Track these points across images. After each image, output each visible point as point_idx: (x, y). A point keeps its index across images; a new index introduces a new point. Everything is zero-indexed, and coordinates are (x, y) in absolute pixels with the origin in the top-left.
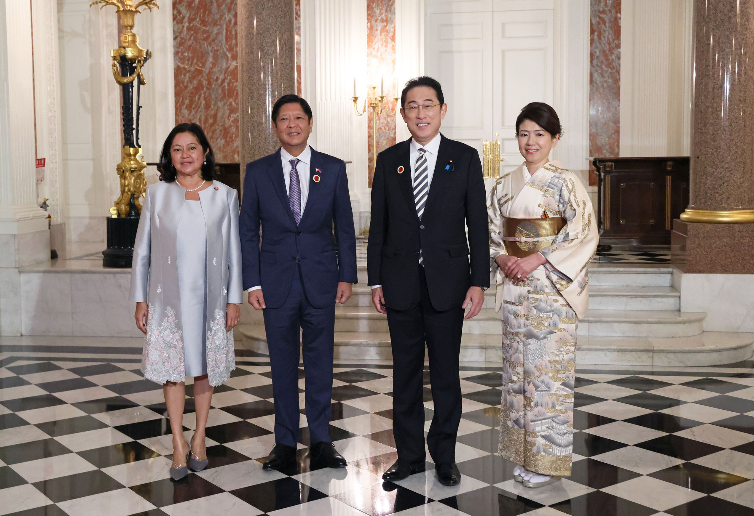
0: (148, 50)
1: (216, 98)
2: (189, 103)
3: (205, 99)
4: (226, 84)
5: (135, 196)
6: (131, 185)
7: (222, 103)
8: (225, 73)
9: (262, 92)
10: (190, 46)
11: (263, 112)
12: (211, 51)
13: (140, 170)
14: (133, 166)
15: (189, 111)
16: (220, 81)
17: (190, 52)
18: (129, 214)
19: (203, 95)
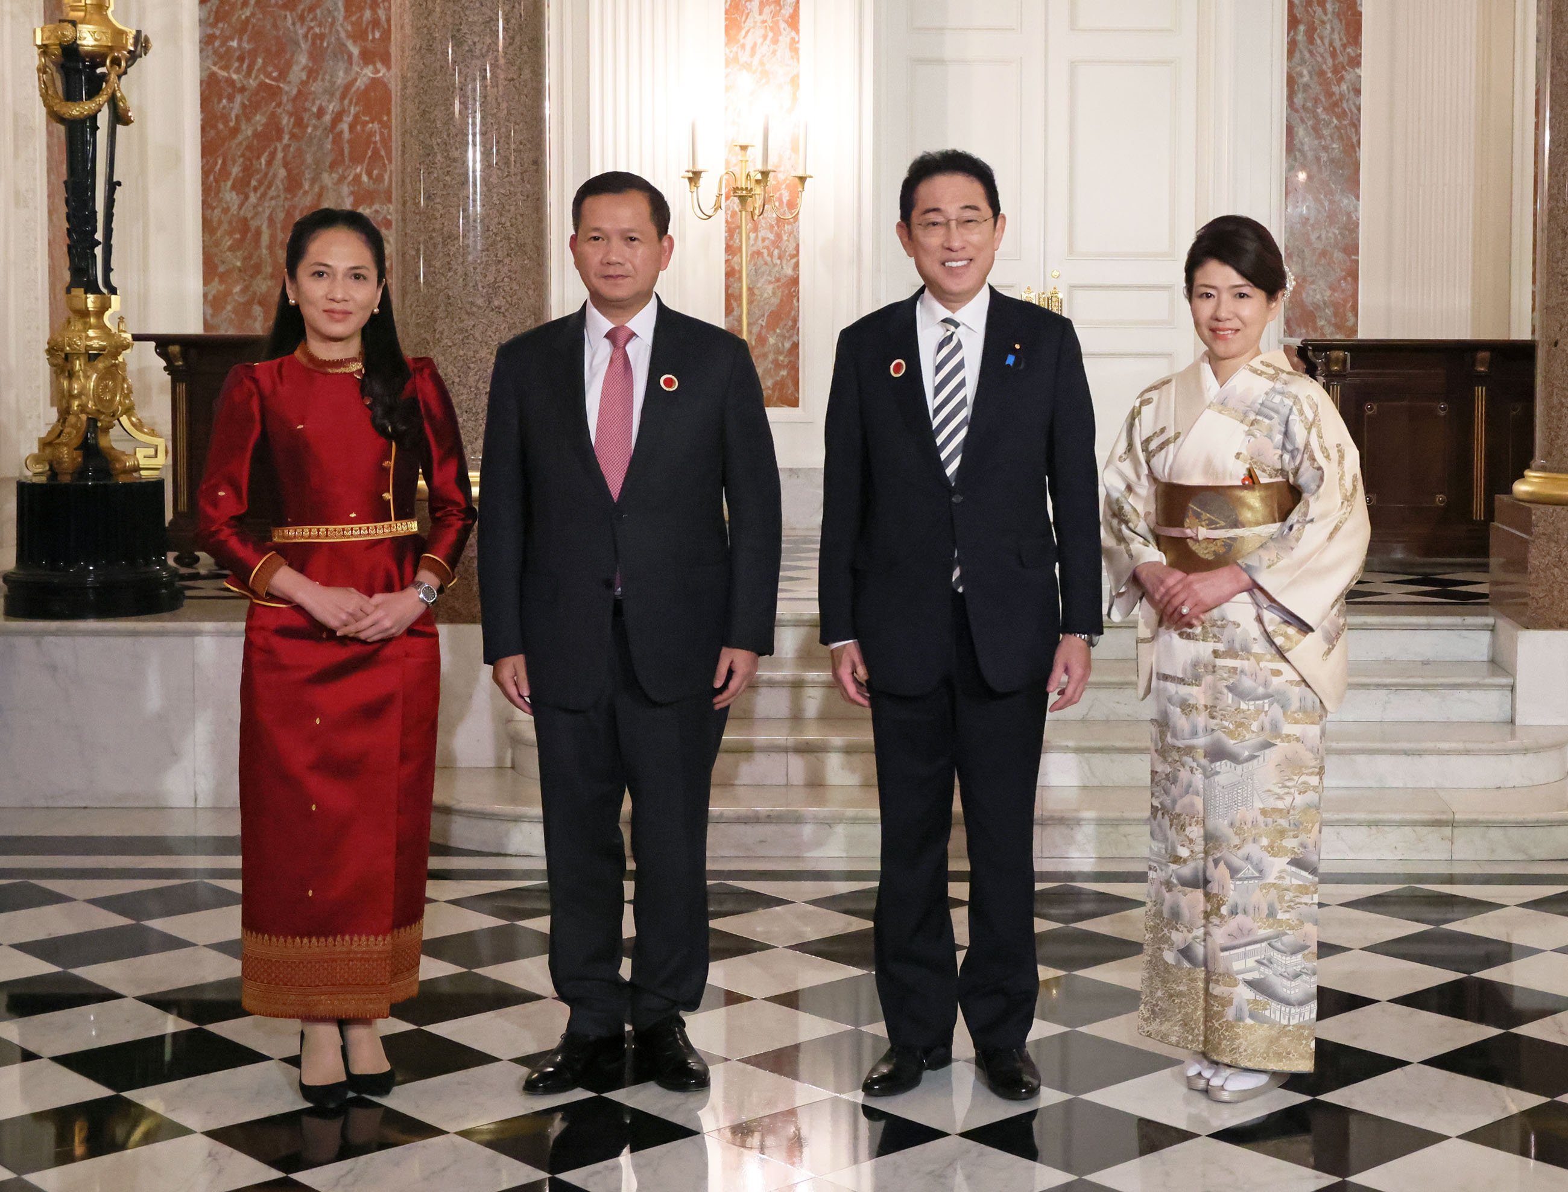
0: (139, 32)
1: (317, 163)
2: (241, 175)
3: (285, 164)
4: (344, 127)
5: (99, 424)
6: (87, 395)
7: (335, 176)
8: (343, 97)
9: (456, 154)
10: (248, 19)
11: (459, 206)
12: (306, 36)
13: (115, 356)
14: (95, 343)
15: (242, 197)
16: (327, 118)
17: (245, 38)
18: (81, 473)
19: (280, 155)
